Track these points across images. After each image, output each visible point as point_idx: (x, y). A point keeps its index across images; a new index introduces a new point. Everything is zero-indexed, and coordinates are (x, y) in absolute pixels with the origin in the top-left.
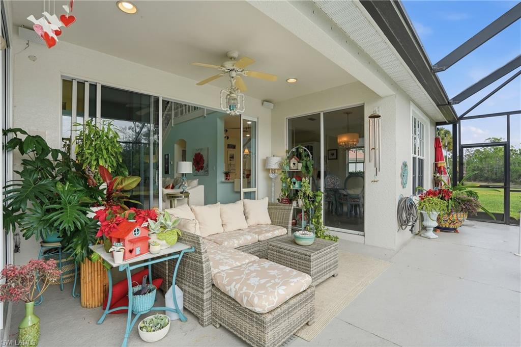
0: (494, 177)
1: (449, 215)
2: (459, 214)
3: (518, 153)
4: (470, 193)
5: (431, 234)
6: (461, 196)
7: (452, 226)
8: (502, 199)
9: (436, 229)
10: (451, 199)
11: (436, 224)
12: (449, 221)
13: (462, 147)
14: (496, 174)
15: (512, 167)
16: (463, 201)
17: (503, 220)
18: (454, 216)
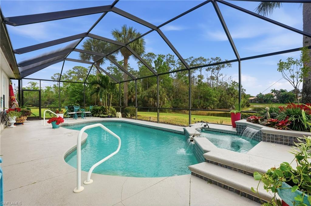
0: (33, 103)
1: (20, 117)
2: (24, 117)
3: (44, 91)
4: (28, 109)
5: (13, 126)
6: (25, 110)
7: (21, 122)
8: (39, 111)
9: (15, 124)
10: (21, 111)
11: (15, 122)
12: (20, 120)
13: (23, 91)
14: (34, 102)
15: (42, 98)
16: (26, 112)
17: (39, 119)
18: (22, 118)
